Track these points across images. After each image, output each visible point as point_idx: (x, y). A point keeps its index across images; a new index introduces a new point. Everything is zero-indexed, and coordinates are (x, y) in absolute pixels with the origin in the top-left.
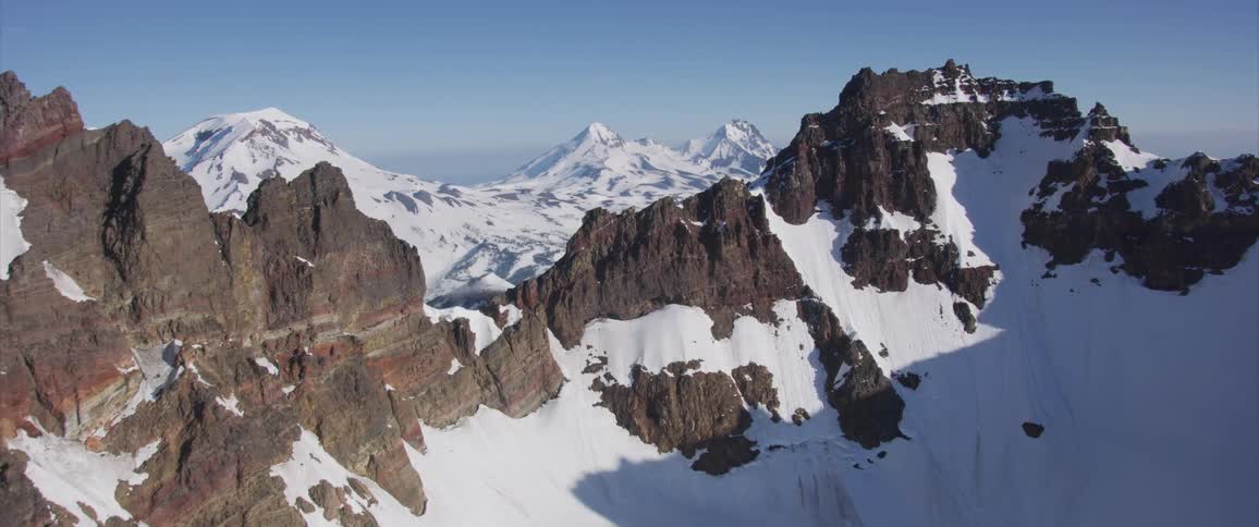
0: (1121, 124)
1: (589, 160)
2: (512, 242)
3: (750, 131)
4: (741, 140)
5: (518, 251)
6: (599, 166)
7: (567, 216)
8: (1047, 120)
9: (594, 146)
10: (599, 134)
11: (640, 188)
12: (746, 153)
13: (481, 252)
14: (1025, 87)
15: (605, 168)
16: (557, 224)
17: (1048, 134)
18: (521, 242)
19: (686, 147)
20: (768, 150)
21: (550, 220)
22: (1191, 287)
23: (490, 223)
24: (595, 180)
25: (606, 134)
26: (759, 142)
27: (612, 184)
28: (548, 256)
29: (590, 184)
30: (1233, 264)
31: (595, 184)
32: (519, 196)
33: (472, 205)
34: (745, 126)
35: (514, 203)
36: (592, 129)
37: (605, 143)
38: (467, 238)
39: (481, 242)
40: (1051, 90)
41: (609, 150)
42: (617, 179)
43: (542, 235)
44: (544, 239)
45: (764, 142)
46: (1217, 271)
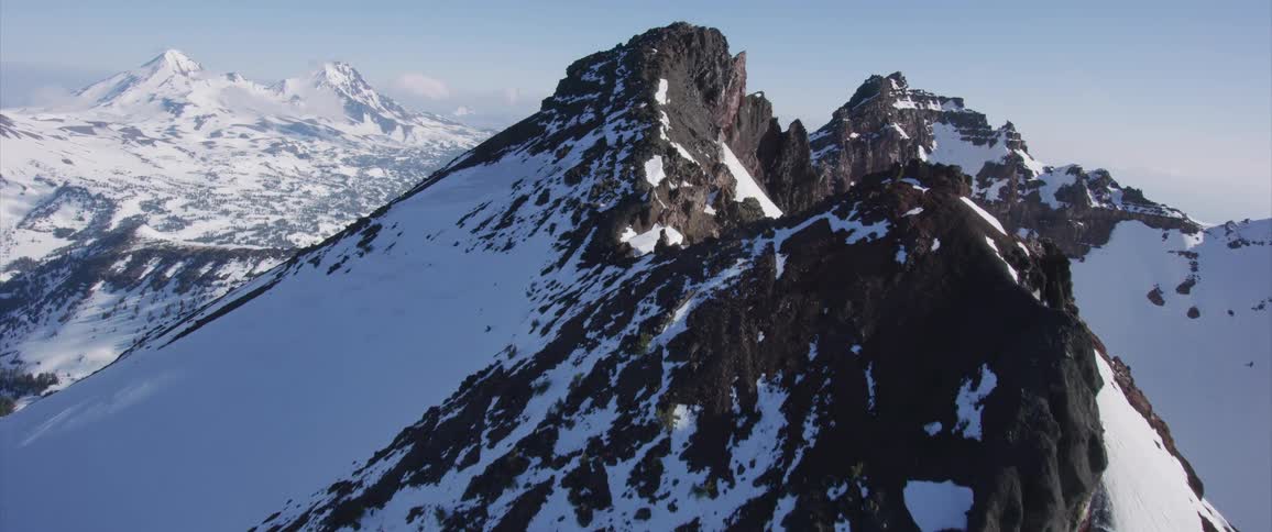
0: (1022, 138)
1: (167, 92)
2: (106, 185)
3: (352, 76)
4: (343, 84)
5: (119, 196)
6: (182, 101)
7: (165, 158)
8: (963, 128)
9: (173, 76)
10: (178, 64)
11: (235, 129)
12: (349, 98)
13: (64, 197)
14: (943, 100)
15: (190, 104)
16: (155, 166)
17: (968, 139)
18: (118, 186)
19: (281, 87)
20: (371, 96)
21: (146, 161)
22: (1085, 256)
23: (67, 162)
24: (177, 116)
25: (186, 64)
26: (361, 87)
27: (199, 121)
28: (158, 203)
29: (172, 120)
30: (1106, 242)
31: (177, 121)
32: (96, 130)
33: (36, 137)
34: (347, 69)
35: (91, 138)
36: (168, 56)
37: (185, 74)
38: (38, 179)
39: (60, 184)
40: (962, 106)
41: (191, 82)
42: (204, 117)
43: (142, 178)
44: (144, 183)
45: (367, 87)
46: (1098, 246)
